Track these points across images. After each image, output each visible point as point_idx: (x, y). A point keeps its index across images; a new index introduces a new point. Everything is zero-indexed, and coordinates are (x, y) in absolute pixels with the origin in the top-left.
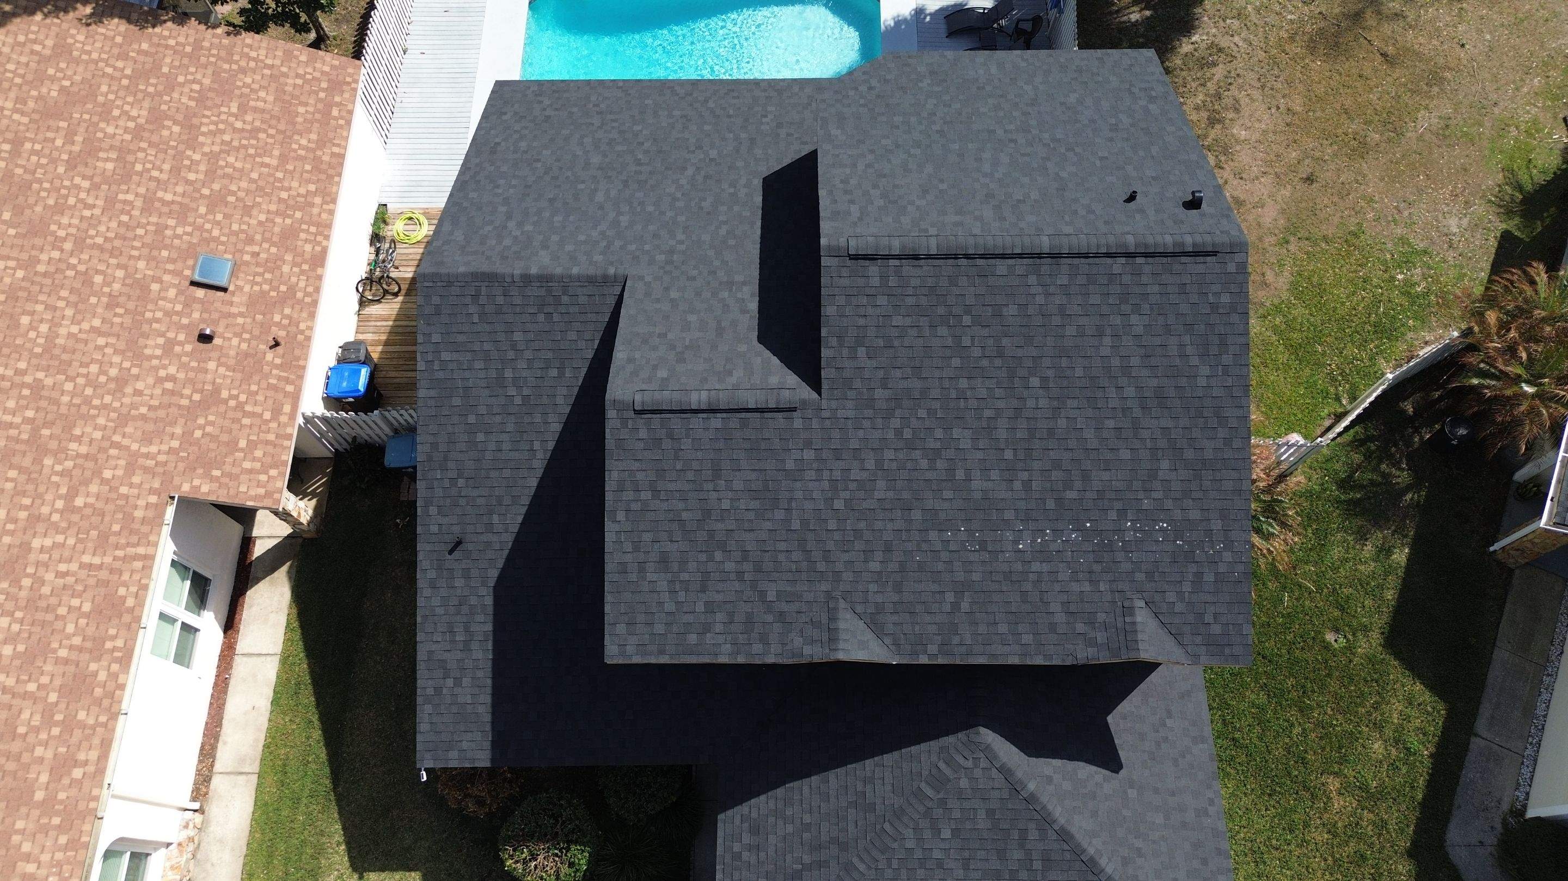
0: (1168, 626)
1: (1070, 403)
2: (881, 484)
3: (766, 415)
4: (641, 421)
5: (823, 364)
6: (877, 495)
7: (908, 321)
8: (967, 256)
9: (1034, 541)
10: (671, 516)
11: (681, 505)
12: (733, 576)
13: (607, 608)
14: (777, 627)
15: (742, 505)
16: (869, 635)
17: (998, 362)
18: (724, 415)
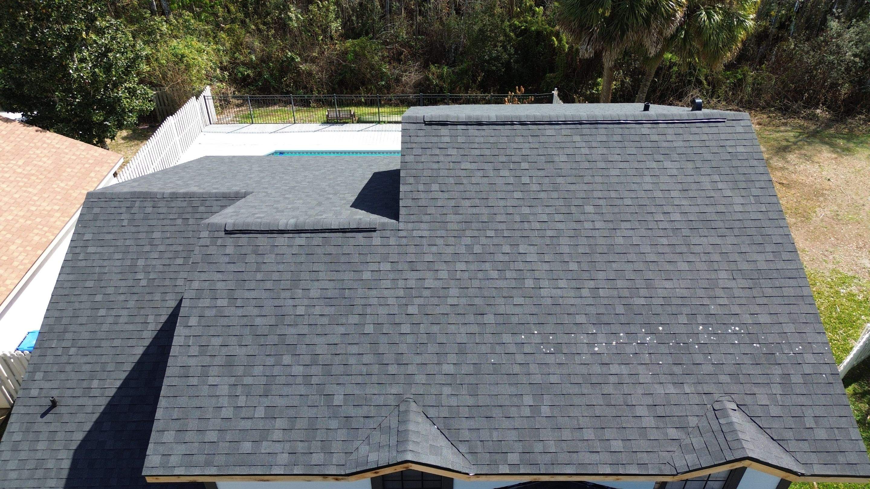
0: (768, 431)
1: (624, 225)
2: (454, 292)
3: (348, 235)
4: (229, 240)
5: (401, 196)
6: (450, 301)
7: (474, 166)
8: (522, 123)
9: (608, 344)
10: (245, 321)
11: (256, 311)
12: (299, 380)
13: (159, 414)
14: (342, 434)
15: (317, 310)
16: (442, 442)
17: (555, 195)
18: (309, 235)
